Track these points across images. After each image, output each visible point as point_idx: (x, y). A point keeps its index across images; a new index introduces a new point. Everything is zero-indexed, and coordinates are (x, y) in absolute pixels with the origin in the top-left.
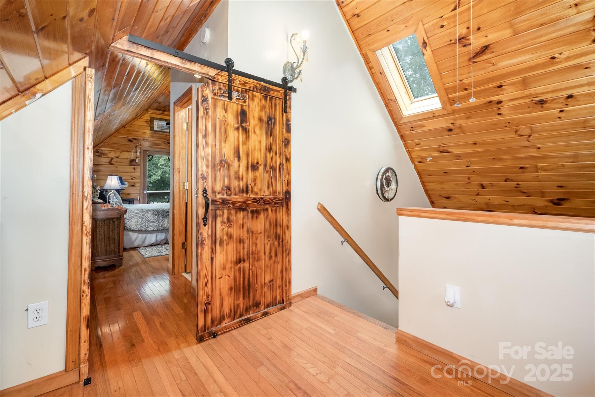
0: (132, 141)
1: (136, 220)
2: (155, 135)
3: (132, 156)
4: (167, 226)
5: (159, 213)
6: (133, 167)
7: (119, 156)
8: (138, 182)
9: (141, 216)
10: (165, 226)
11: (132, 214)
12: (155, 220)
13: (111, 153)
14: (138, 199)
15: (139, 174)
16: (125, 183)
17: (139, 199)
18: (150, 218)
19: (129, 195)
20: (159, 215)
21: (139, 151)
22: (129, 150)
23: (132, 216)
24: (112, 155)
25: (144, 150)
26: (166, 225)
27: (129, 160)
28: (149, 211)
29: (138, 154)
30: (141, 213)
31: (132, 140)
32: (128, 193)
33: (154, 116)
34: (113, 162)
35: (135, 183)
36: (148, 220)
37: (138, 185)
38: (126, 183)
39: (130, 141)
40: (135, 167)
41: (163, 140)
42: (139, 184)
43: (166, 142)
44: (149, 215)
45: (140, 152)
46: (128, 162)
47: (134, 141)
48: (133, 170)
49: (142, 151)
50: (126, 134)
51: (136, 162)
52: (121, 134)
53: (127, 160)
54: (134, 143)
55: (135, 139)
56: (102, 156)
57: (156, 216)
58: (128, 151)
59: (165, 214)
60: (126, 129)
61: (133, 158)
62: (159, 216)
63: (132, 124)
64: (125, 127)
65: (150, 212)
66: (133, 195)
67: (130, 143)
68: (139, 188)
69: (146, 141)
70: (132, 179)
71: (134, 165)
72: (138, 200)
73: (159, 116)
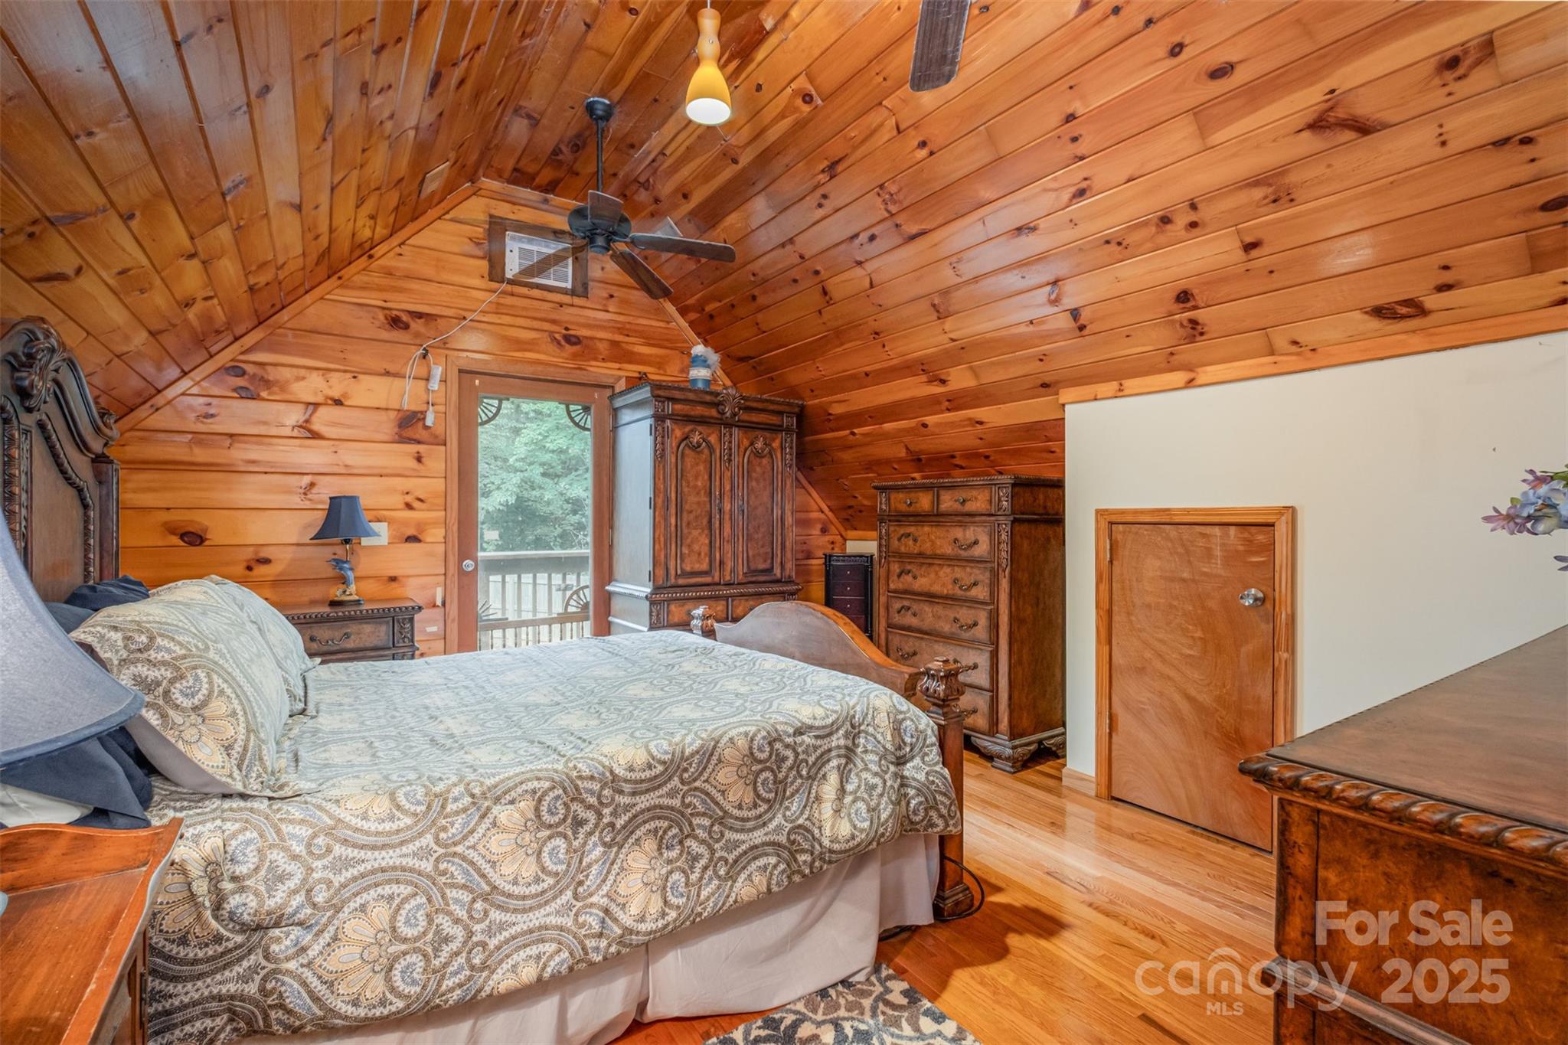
0: (407, 327)
1: (381, 914)
2: (509, 300)
3: (406, 394)
4: (642, 919)
5: (575, 807)
6: (413, 448)
7: (345, 395)
8: (434, 523)
9: (427, 866)
10: (629, 922)
11: (348, 863)
12: (551, 881)
13: (303, 378)
14: (439, 602)
15: (439, 485)
16: (374, 526)
17: (444, 604)
18: (508, 869)
19: (394, 585)
20: (578, 823)
21: (438, 372)
22: (391, 368)
23: (338, 880)
24: (311, 387)
25: (460, 371)
26: (634, 909)
27: (393, 415)
28: (497, 800)
29: (436, 387)
30: (428, 839)
31: (405, 318)
32: (393, 574)
33: (503, 210)
34: (316, 426)
35: (421, 526)
36: (492, 895)
37: (435, 534)
38: (382, 528)
39: (395, 322)
40: (421, 448)
41: (547, 326)
42: (443, 531)
43: (557, 336)
44: (498, 844)
45: (444, 381)
46: (387, 425)
47: (417, 325)
48: (413, 464)
49: (453, 376)
50: (380, 289)
51: (427, 428)
52: (353, 288)
53: (382, 416)
54: (417, 335)
55: (419, 315)
56: (264, 394)
57: (559, 842)
58: (387, 373)
59: (628, 808)
60: (376, 264)
61: (414, 408)
62: (582, 832)
63: (403, 243)
64: (371, 257)
65: (504, 814)
66: (412, 583)
67: (397, 335)
68: (442, 547)
69: (472, 328)
70: (409, 506)
71: (419, 442)
72: (435, 606)
73: (526, 215)
